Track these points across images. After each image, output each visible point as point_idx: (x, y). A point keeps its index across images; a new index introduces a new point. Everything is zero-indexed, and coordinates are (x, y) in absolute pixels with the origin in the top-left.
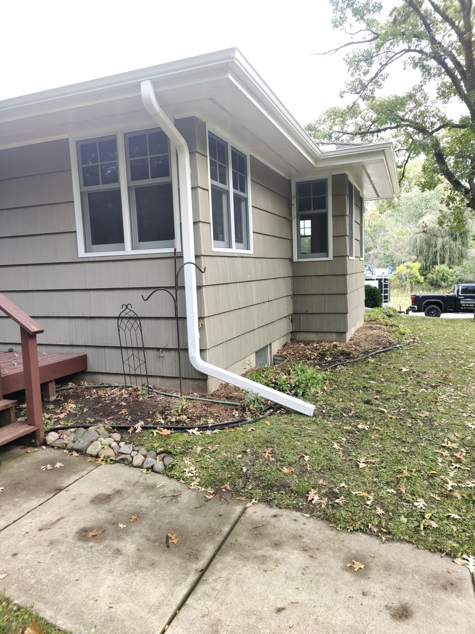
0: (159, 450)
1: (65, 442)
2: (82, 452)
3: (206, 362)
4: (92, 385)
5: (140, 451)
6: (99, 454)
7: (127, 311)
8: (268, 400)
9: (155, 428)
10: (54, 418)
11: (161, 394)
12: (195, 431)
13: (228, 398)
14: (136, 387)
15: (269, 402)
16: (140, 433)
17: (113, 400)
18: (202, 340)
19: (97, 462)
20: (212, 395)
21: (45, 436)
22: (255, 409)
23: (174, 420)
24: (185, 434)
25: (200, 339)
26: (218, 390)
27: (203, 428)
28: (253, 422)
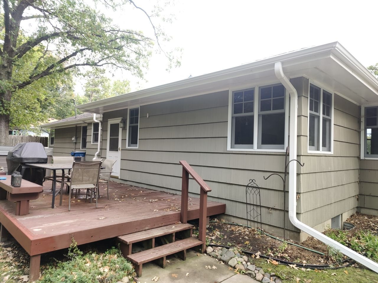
0: (272, 274)
1: (216, 254)
2: (226, 263)
3: (300, 221)
4: (227, 222)
5: (260, 271)
6: (236, 266)
7: (252, 183)
8: (345, 255)
9: (268, 258)
10: (209, 238)
11: (269, 236)
12: (294, 266)
13: (314, 248)
14: (253, 229)
15: (345, 257)
16: (259, 259)
17: (240, 234)
18: (298, 207)
19: (235, 271)
20: (303, 243)
21: (206, 248)
22: (335, 260)
23: (279, 255)
24: (288, 267)
25: (297, 206)
26: (306, 241)
27: (300, 266)
28: (335, 269)
